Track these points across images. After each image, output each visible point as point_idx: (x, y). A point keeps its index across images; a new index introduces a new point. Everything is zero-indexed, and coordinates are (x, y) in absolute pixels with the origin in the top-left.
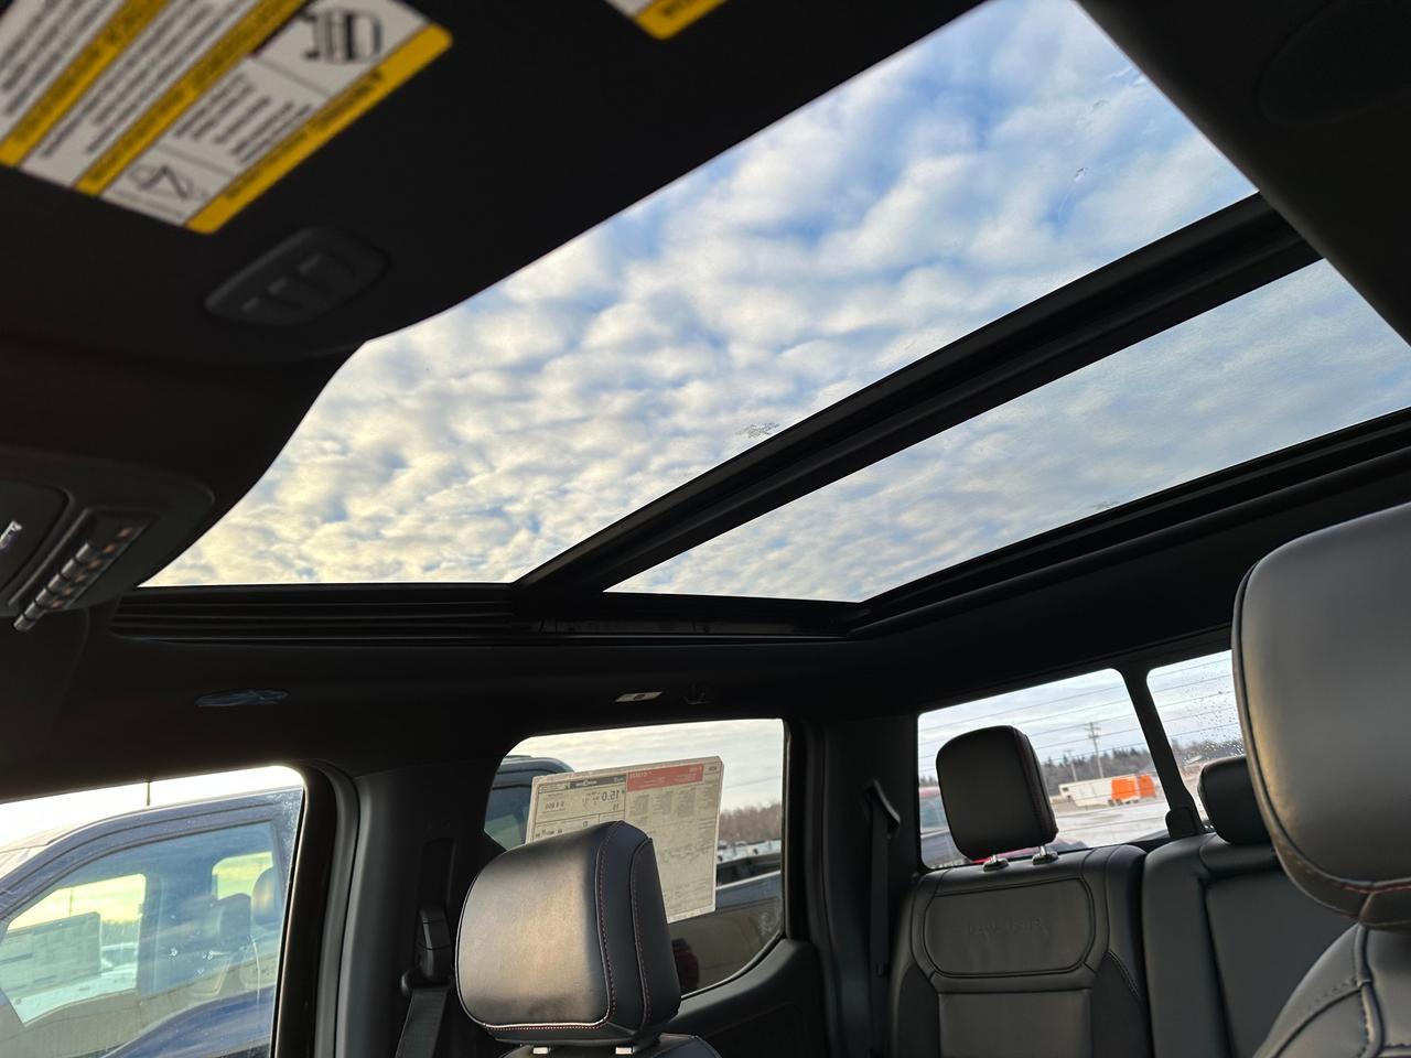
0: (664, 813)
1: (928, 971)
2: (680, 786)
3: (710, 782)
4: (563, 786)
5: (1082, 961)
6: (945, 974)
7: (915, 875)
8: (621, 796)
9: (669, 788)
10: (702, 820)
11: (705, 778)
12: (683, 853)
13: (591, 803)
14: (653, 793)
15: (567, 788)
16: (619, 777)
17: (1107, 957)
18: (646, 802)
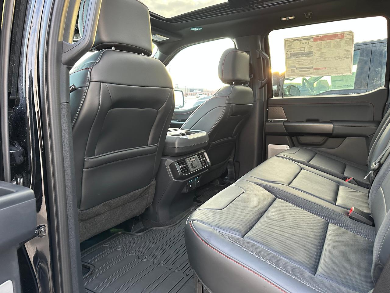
0: (328, 47)
2: (334, 40)
3: (348, 39)
4: (292, 41)
8: (312, 43)
9: (329, 41)
10: (344, 49)
12: (337, 58)
13: (302, 44)
14: (323, 42)
15: (293, 41)
16: (310, 38)
18: (321, 44)
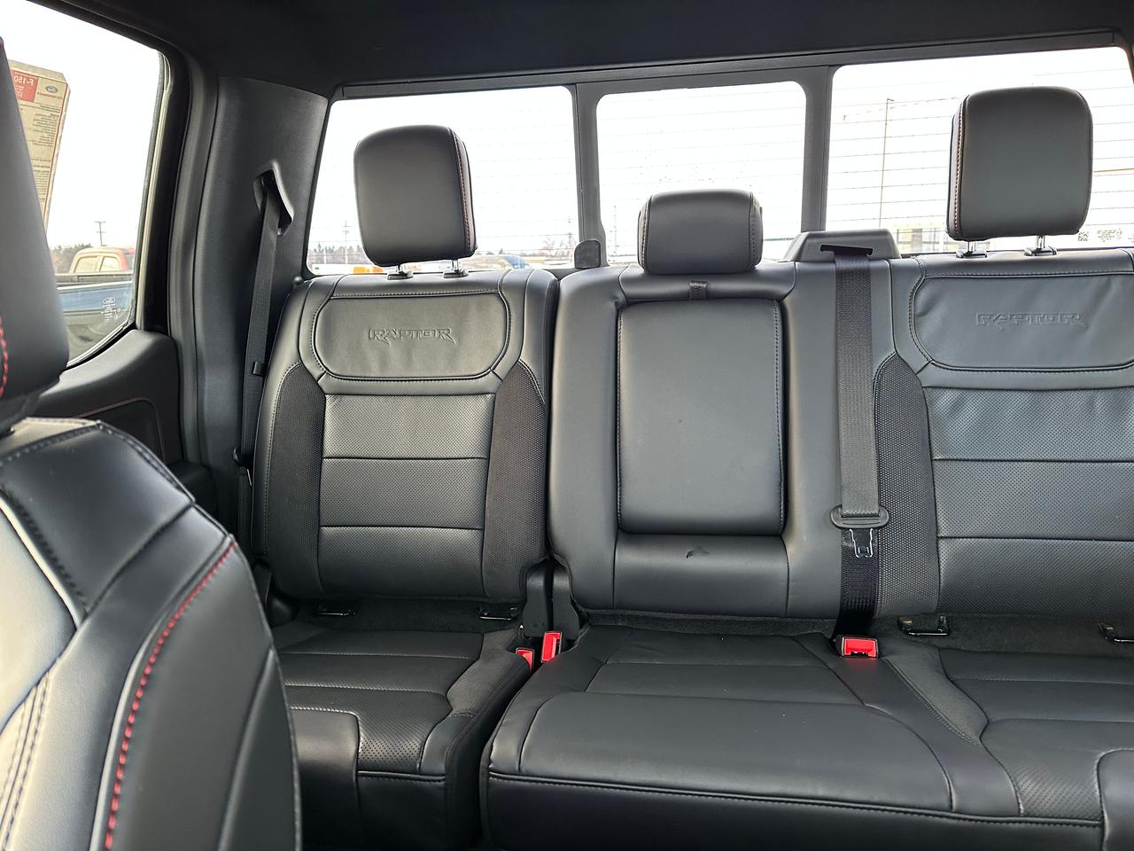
1: (316, 373)
3: (43, 107)
5: (492, 369)
6: (336, 376)
7: (298, 279)
11: (38, 98)
17: (517, 366)
